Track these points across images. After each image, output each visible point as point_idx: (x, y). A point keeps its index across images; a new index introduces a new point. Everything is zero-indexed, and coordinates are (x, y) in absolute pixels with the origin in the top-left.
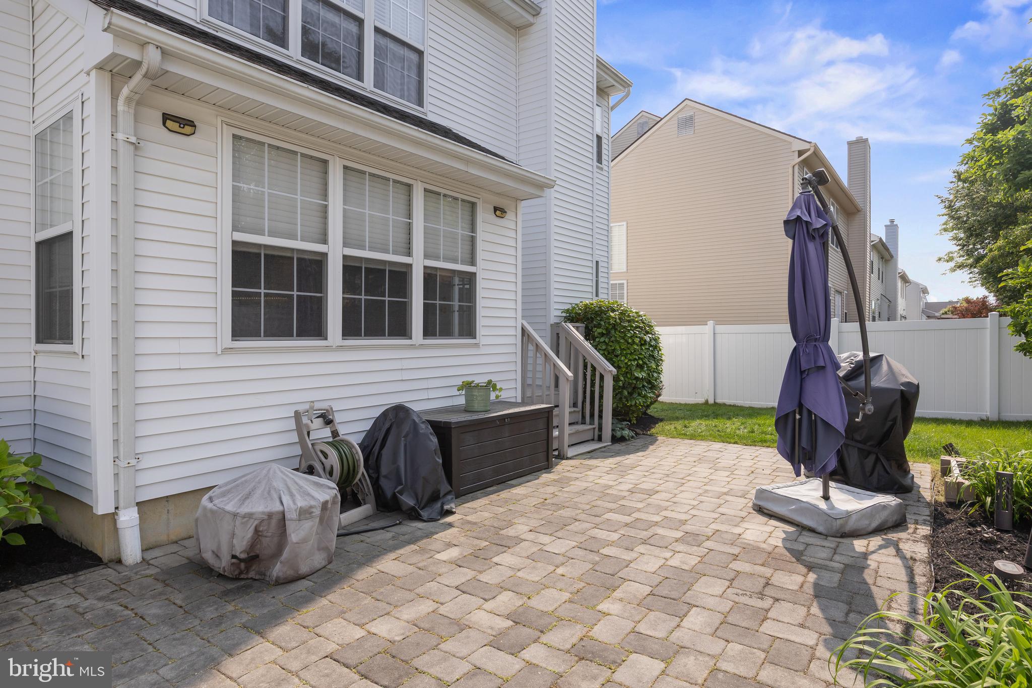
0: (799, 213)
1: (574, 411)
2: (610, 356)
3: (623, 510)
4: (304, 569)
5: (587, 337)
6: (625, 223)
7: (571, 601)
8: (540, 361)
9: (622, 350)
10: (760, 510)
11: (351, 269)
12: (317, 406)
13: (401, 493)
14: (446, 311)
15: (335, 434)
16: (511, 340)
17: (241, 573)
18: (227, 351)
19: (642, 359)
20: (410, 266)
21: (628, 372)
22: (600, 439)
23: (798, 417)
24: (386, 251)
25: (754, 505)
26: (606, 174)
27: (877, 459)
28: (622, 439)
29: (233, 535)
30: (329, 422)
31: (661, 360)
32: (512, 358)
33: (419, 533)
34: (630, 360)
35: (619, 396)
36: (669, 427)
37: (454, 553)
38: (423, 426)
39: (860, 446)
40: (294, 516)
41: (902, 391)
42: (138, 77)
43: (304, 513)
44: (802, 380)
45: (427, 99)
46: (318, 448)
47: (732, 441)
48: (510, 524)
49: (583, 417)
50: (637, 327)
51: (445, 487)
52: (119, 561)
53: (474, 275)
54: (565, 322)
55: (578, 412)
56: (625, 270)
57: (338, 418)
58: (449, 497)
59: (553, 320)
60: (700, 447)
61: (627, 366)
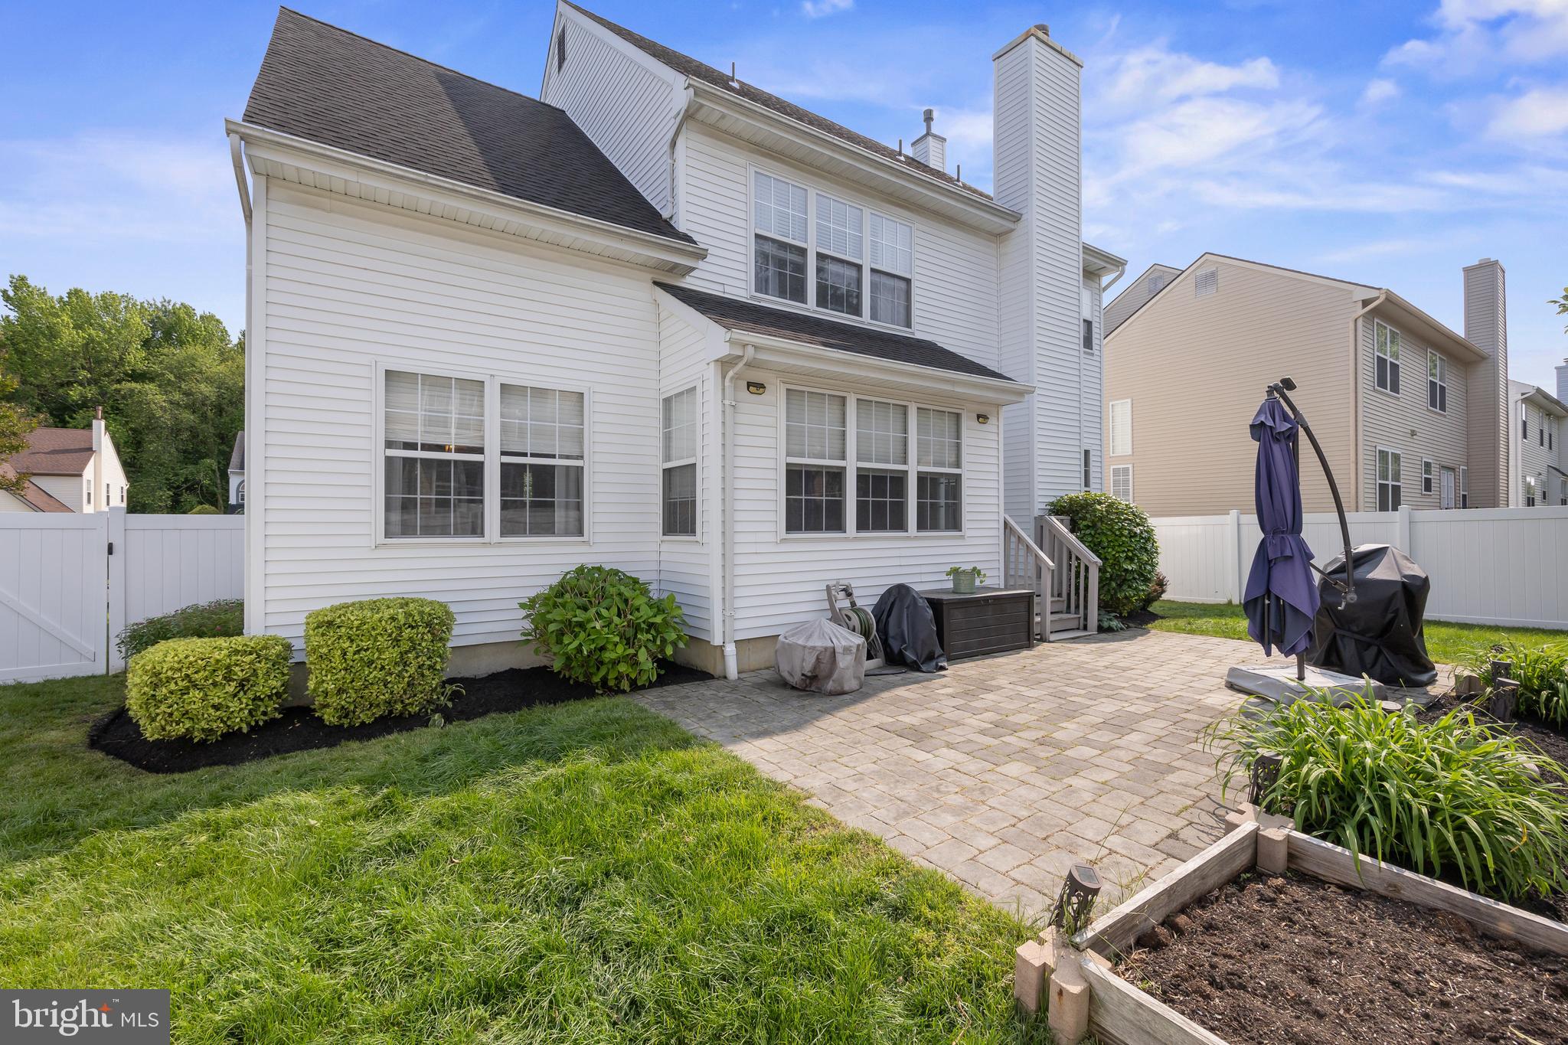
0: (1263, 419)
1: (1059, 601)
2: (1095, 548)
3: (1095, 678)
4: (846, 688)
5: (1072, 531)
6: (1129, 400)
7: (1038, 720)
8: (1022, 552)
9: (1109, 542)
10: (1231, 686)
11: (862, 477)
12: (842, 582)
13: (905, 649)
14: (935, 507)
15: (853, 604)
16: (994, 533)
17: (806, 686)
18: (783, 540)
19: (1131, 551)
20: (906, 472)
21: (1117, 562)
22: (1085, 628)
23: (1267, 602)
24: (888, 462)
25: (1227, 682)
26: (1098, 359)
27: (1379, 652)
28: (1110, 630)
29: (803, 660)
30: (849, 595)
31: (1157, 553)
32: (995, 549)
33: (921, 679)
34: (1118, 552)
35: (1106, 588)
36: (1166, 623)
37: (949, 691)
38: (921, 600)
39: (1357, 637)
40: (841, 651)
41: (1403, 582)
42: (741, 365)
43: (847, 650)
44: (1270, 569)
45: (915, 320)
46: (844, 612)
47: (1236, 637)
48: (993, 679)
49: (1069, 607)
50: (1126, 519)
51: (938, 651)
52: (725, 677)
53: (959, 476)
54: (1050, 515)
55: (1063, 601)
56: (1130, 453)
57: (856, 593)
58: (942, 659)
59: (1037, 513)
60: (1196, 640)
61: (1115, 558)
